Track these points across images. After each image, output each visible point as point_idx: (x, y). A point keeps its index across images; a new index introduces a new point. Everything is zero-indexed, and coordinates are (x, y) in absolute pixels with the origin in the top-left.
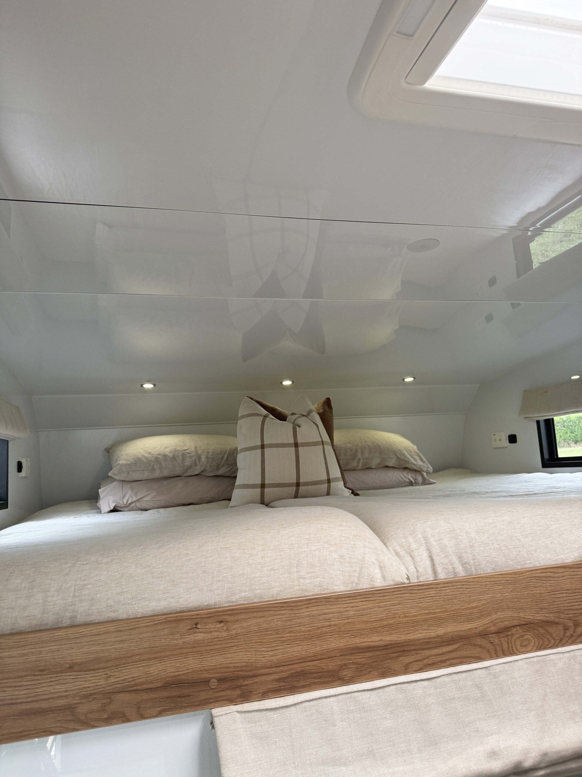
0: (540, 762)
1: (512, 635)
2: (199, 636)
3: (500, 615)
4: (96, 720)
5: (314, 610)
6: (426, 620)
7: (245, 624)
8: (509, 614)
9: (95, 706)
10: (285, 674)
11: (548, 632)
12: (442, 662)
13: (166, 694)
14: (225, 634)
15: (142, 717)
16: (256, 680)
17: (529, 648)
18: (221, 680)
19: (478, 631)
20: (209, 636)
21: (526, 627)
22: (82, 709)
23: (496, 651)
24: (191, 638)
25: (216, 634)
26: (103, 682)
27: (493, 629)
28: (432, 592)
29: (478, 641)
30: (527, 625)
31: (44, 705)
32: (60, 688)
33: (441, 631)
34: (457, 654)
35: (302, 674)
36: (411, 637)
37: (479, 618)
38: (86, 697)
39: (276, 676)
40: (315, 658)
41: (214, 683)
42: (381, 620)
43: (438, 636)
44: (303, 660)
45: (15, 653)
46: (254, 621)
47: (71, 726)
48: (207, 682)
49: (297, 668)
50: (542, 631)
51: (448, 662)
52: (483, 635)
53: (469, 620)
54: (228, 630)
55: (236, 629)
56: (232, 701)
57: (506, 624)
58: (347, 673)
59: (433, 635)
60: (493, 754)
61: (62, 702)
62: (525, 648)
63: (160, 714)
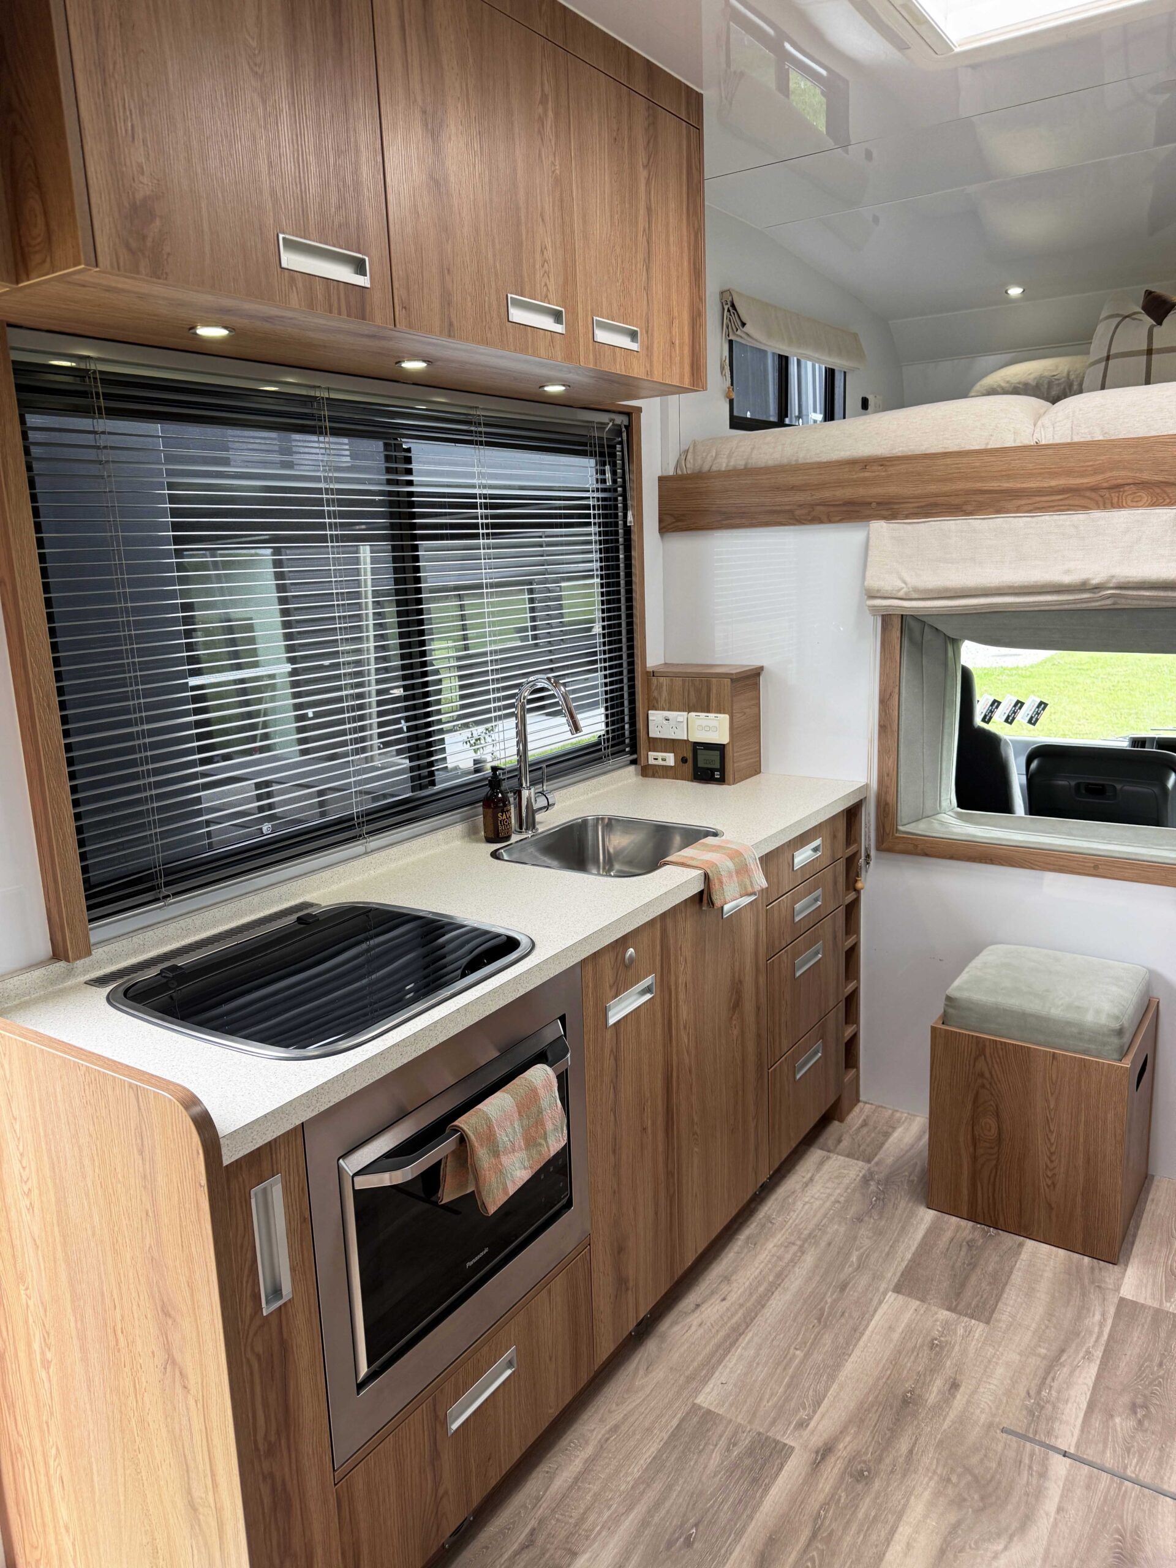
1: (1124, 491)
2: (867, 474)
3: (1115, 474)
4: (805, 520)
5: (949, 461)
6: (1041, 474)
7: (898, 468)
8: (1123, 473)
9: (804, 511)
10: (923, 504)
11: (1165, 492)
12: (1050, 507)
13: (845, 509)
14: (883, 474)
15: (830, 521)
16: (902, 506)
17: (1141, 504)
18: (879, 504)
19: (1089, 485)
20: (873, 474)
21: (1141, 486)
22: (798, 513)
23: (1104, 503)
24: (862, 475)
25: (877, 473)
26: (809, 498)
27: (1105, 485)
28: (1050, 452)
29: (1088, 494)
30: (1143, 485)
31: (778, 508)
32: (786, 499)
33: (1053, 483)
34: (1066, 502)
35: (936, 505)
36: (1024, 485)
37: (1092, 475)
38: (800, 506)
39: (916, 505)
40: (945, 495)
41: (874, 504)
42: (1001, 471)
43: (1050, 487)
44: (937, 495)
45: (765, 477)
46: (903, 466)
47: (791, 521)
48: (870, 503)
49: (932, 500)
50: (1158, 490)
51: (1056, 508)
52: (1094, 489)
53: (1082, 476)
54: (886, 471)
55: (892, 470)
56: (885, 518)
57: (1120, 481)
58: (969, 508)
59: (1045, 485)
61: (787, 508)
62: (1136, 504)
63: (840, 521)
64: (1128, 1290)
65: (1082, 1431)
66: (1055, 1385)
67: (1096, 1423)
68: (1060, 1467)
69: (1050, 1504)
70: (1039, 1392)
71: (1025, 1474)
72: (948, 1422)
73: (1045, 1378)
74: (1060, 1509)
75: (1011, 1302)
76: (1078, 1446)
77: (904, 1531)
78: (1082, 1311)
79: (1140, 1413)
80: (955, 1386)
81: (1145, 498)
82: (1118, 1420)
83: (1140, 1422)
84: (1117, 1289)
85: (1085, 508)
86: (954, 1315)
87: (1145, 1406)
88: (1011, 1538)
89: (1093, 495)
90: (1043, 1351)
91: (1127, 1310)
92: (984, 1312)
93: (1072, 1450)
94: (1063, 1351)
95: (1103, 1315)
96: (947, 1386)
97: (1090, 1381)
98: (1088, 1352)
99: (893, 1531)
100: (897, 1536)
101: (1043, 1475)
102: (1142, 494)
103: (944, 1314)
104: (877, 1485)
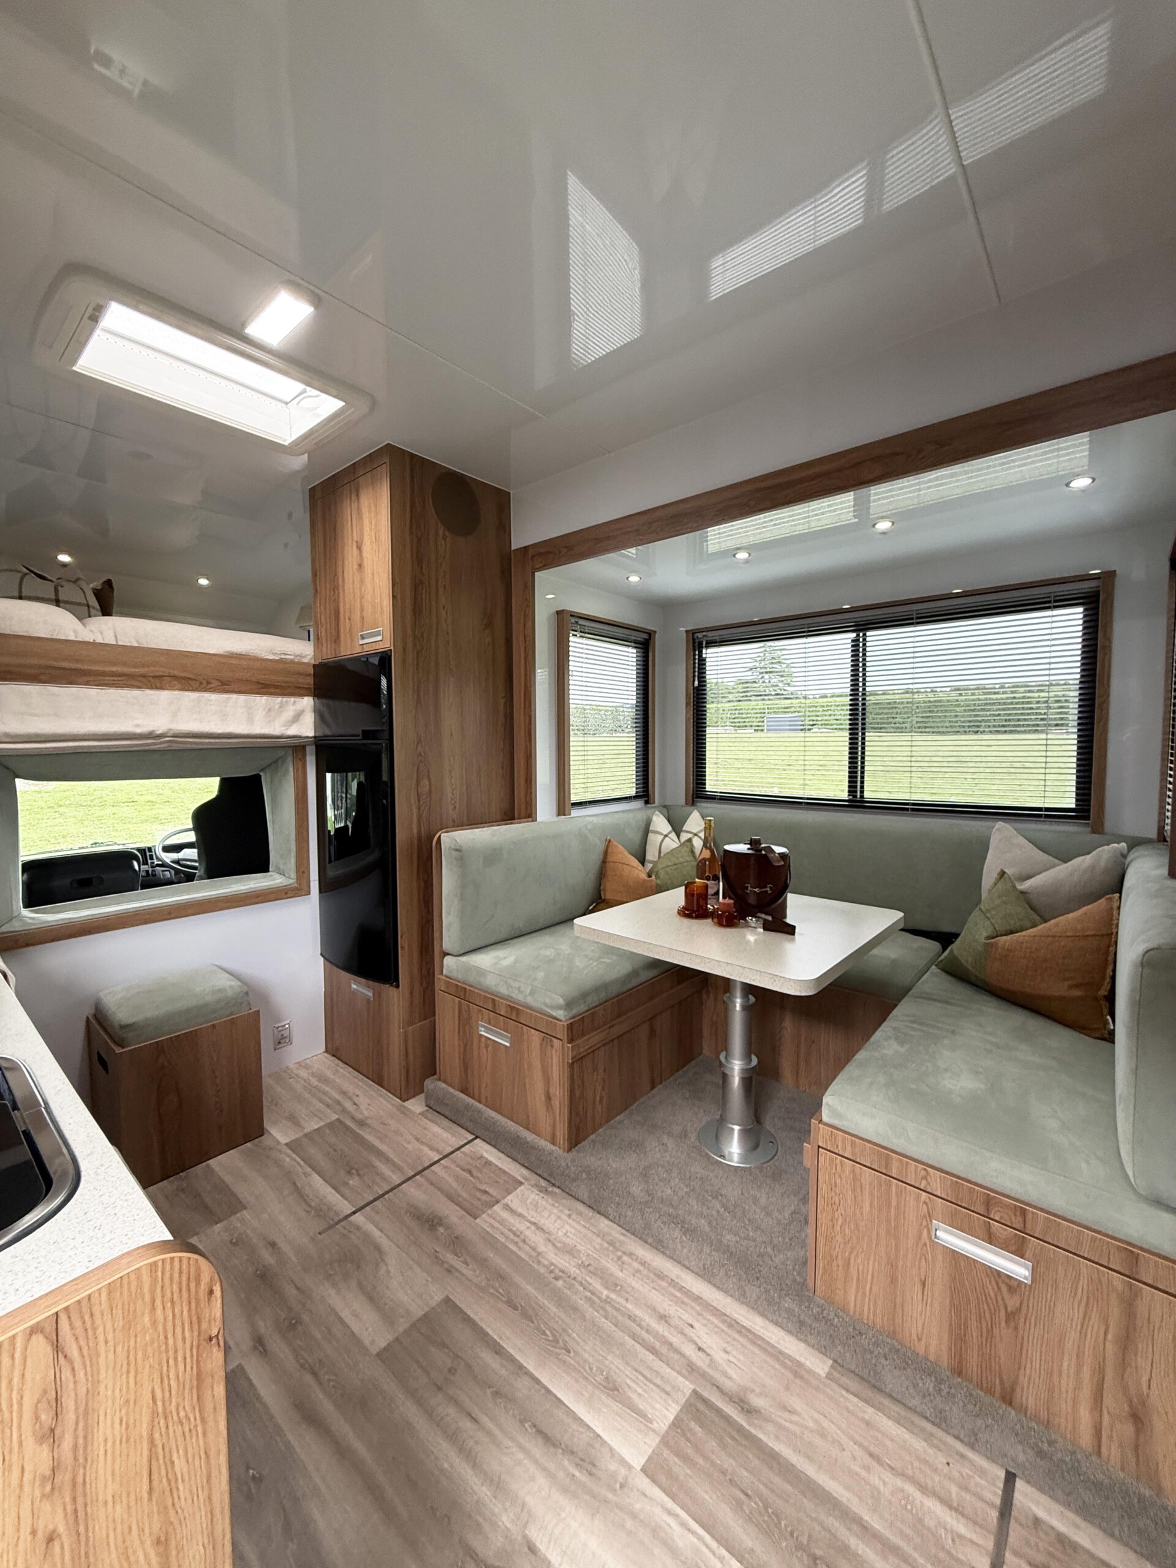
0: (166, 733)
1: (164, 680)
3: (156, 669)
6: (103, 662)
8: (161, 669)
11: (189, 683)
19: (139, 674)
27: (151, 674)
29: (140, 679)
30: (175, 677)
33: (112, 669)
34: (124, 682)
36: (91, 668)
37: (141, 668)
43: (111, 671)
52: (143, 676)
53: (134, 667)
57: (161, 674)
59: (107, 670)
60: (137, 726)
62: (172, 688)
64: (283, 1139)
65: (346, 1199)
66: (311, 1197)
67: (347, 1192)
68: (358, 1218)
69: (377, 1233)
70: (310, 1206)
71: (353, 1236)
72: (293, 1258)
73: (305, 1200)
74: (381, 1231)
75: (242, 1191)
76: (353, 1206)
77: (345, 1314)
78: (278, 1163)
79: (354, 1171)
80: (273, 1245)
81: (178, 686)
82: (351, 1182)
83: (359, 1175)
84: (279, 1143)
85: (139, 687)
86: (225, 1222)
87: (353, 1168)
88: (383, 1260)
89: (143, 679)
90: (286, 1192)
91: (294, 1146)
92: (236, 1205)
93: (354, 1209)
94: (294, 1184)
95: (289, 1156)
96: (270, 1249)
97: (321, 1181)
98: (305, 1174)
99: (341, 1321)
100: (346, 1320)
101: (358, 1228)
102: (176, 682)
103: (218, 1227)
104: (306, 1318)
